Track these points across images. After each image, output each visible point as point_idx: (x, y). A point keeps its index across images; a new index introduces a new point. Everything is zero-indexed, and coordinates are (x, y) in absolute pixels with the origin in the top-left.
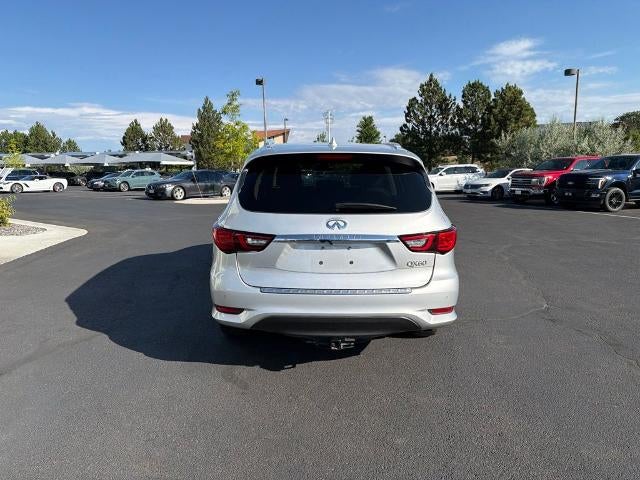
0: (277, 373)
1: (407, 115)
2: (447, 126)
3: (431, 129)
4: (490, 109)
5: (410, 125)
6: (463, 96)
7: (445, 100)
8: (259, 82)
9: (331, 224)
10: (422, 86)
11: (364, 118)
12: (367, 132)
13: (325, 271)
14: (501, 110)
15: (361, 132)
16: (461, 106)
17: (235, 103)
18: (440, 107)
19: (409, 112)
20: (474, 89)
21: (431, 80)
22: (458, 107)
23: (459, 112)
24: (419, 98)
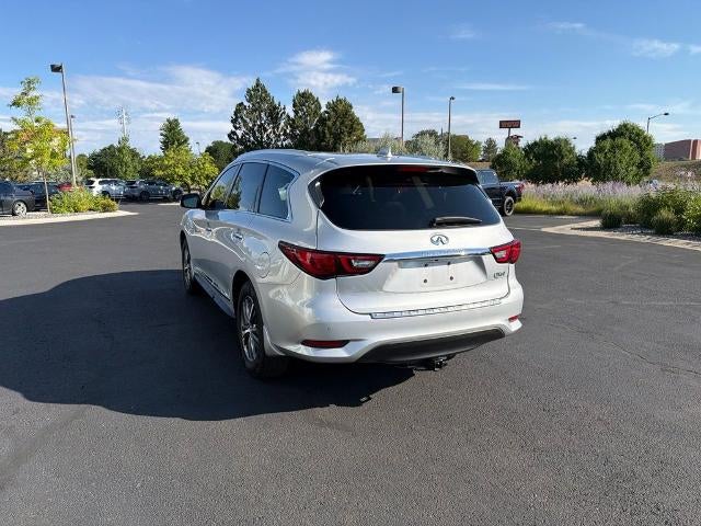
0: (355, 408)
1: (234, 121)
2: (279, 136)
3: (262, 138)
4: (322, 121)
5: (239, 133)
6: (294, 106)
7: (275, 108)
8: (57, 69)
9: (435, 239)
10: (249, 91)
11: (168, 120)
12: (173, 136)
13: (427, 289)
14: (335, 123)
15: (165, 136)
16: (292, 115)
17: (33, 94)
18: (271, 115)
19: (237, 118)
20: (304, 99)
21: (257, 85)
22: (288, 116)
23: (291, 123)
24: (246, 104)
